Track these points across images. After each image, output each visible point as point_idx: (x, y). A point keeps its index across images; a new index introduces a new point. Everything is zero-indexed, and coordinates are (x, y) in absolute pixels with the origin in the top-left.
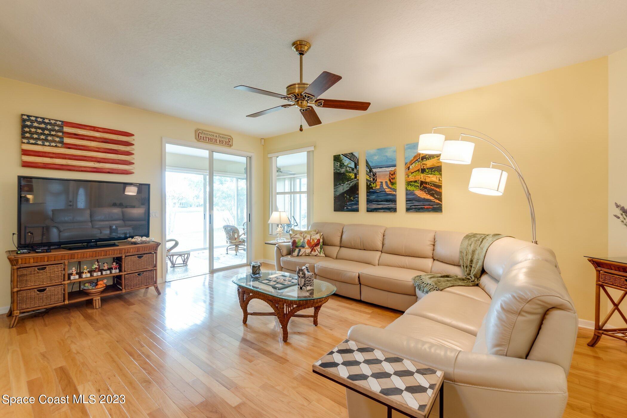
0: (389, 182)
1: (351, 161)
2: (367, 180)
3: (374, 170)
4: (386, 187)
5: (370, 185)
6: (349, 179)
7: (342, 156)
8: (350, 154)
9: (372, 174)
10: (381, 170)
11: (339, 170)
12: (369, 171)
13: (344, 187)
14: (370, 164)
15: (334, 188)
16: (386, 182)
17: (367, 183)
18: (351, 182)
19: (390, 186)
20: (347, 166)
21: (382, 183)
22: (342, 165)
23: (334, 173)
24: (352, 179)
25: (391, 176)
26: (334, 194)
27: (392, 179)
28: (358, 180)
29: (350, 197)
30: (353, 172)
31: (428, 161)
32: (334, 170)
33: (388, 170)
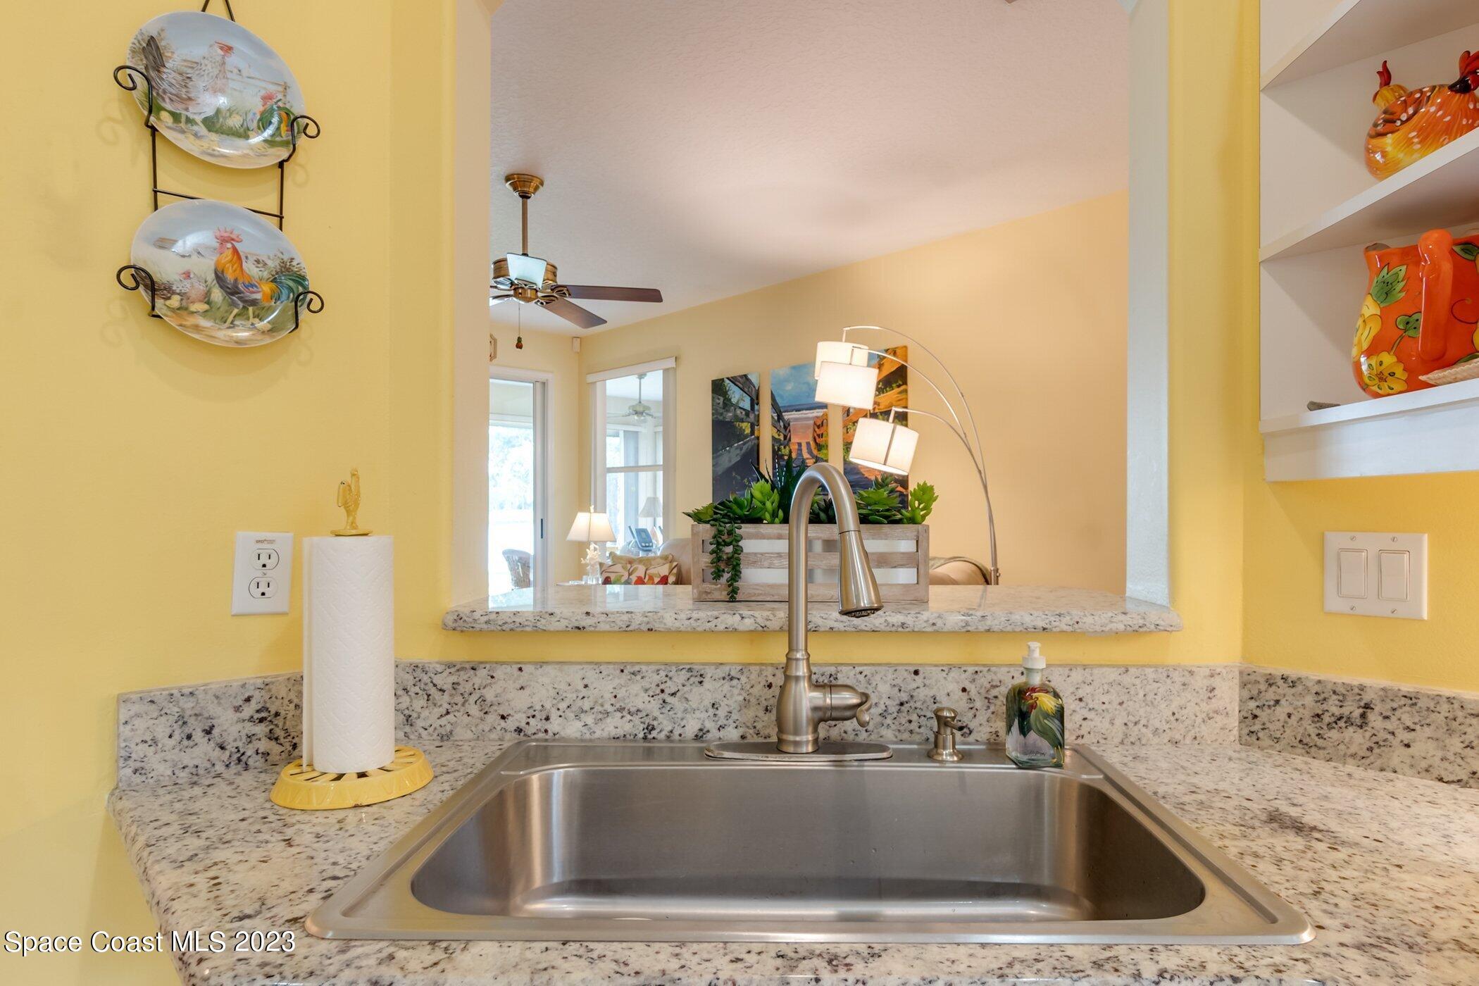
0: (812, 443)
1: (745, 394)
2: (774, 438)
3: (787, 416)
4: (808, 456)
5: (779, 449)
6: (740, 436)
7: (727, 381)
8: (741, 377)
9: (782, 424)
10: (797, 416)
11: (722, 414)
12: (776, 418)
13: (733, 455)
14: (778, 400)
15: (713, 458)
16: (808, 444)
17: (773, 446)
18: (744, 444)
19: (815, 452)
20: (736, 406)
21: (800, 444)
22: (727, 404)
23: (713, 421)
24: (746, 436)
25: (817, 429)
26: (714, 472)
27: (819, 436)
28: (758, 438)
29: (743, 478)
30: (748, 420)
31: (882, 395)
32: (713, 414)
33: (811, 415)
